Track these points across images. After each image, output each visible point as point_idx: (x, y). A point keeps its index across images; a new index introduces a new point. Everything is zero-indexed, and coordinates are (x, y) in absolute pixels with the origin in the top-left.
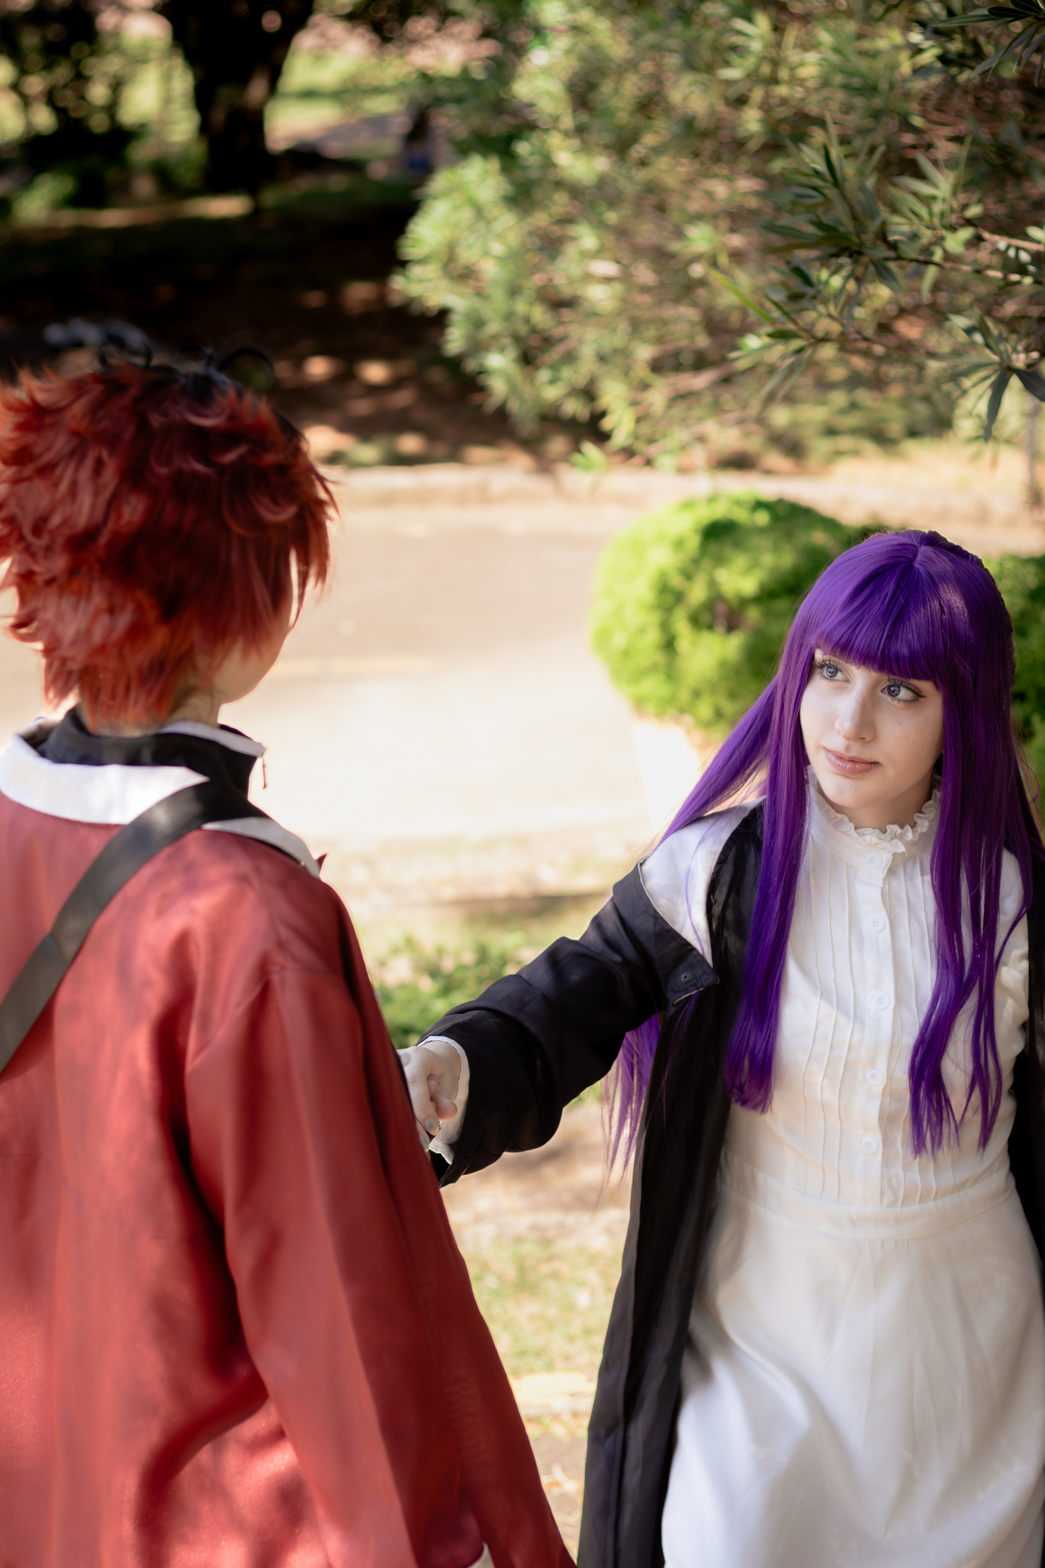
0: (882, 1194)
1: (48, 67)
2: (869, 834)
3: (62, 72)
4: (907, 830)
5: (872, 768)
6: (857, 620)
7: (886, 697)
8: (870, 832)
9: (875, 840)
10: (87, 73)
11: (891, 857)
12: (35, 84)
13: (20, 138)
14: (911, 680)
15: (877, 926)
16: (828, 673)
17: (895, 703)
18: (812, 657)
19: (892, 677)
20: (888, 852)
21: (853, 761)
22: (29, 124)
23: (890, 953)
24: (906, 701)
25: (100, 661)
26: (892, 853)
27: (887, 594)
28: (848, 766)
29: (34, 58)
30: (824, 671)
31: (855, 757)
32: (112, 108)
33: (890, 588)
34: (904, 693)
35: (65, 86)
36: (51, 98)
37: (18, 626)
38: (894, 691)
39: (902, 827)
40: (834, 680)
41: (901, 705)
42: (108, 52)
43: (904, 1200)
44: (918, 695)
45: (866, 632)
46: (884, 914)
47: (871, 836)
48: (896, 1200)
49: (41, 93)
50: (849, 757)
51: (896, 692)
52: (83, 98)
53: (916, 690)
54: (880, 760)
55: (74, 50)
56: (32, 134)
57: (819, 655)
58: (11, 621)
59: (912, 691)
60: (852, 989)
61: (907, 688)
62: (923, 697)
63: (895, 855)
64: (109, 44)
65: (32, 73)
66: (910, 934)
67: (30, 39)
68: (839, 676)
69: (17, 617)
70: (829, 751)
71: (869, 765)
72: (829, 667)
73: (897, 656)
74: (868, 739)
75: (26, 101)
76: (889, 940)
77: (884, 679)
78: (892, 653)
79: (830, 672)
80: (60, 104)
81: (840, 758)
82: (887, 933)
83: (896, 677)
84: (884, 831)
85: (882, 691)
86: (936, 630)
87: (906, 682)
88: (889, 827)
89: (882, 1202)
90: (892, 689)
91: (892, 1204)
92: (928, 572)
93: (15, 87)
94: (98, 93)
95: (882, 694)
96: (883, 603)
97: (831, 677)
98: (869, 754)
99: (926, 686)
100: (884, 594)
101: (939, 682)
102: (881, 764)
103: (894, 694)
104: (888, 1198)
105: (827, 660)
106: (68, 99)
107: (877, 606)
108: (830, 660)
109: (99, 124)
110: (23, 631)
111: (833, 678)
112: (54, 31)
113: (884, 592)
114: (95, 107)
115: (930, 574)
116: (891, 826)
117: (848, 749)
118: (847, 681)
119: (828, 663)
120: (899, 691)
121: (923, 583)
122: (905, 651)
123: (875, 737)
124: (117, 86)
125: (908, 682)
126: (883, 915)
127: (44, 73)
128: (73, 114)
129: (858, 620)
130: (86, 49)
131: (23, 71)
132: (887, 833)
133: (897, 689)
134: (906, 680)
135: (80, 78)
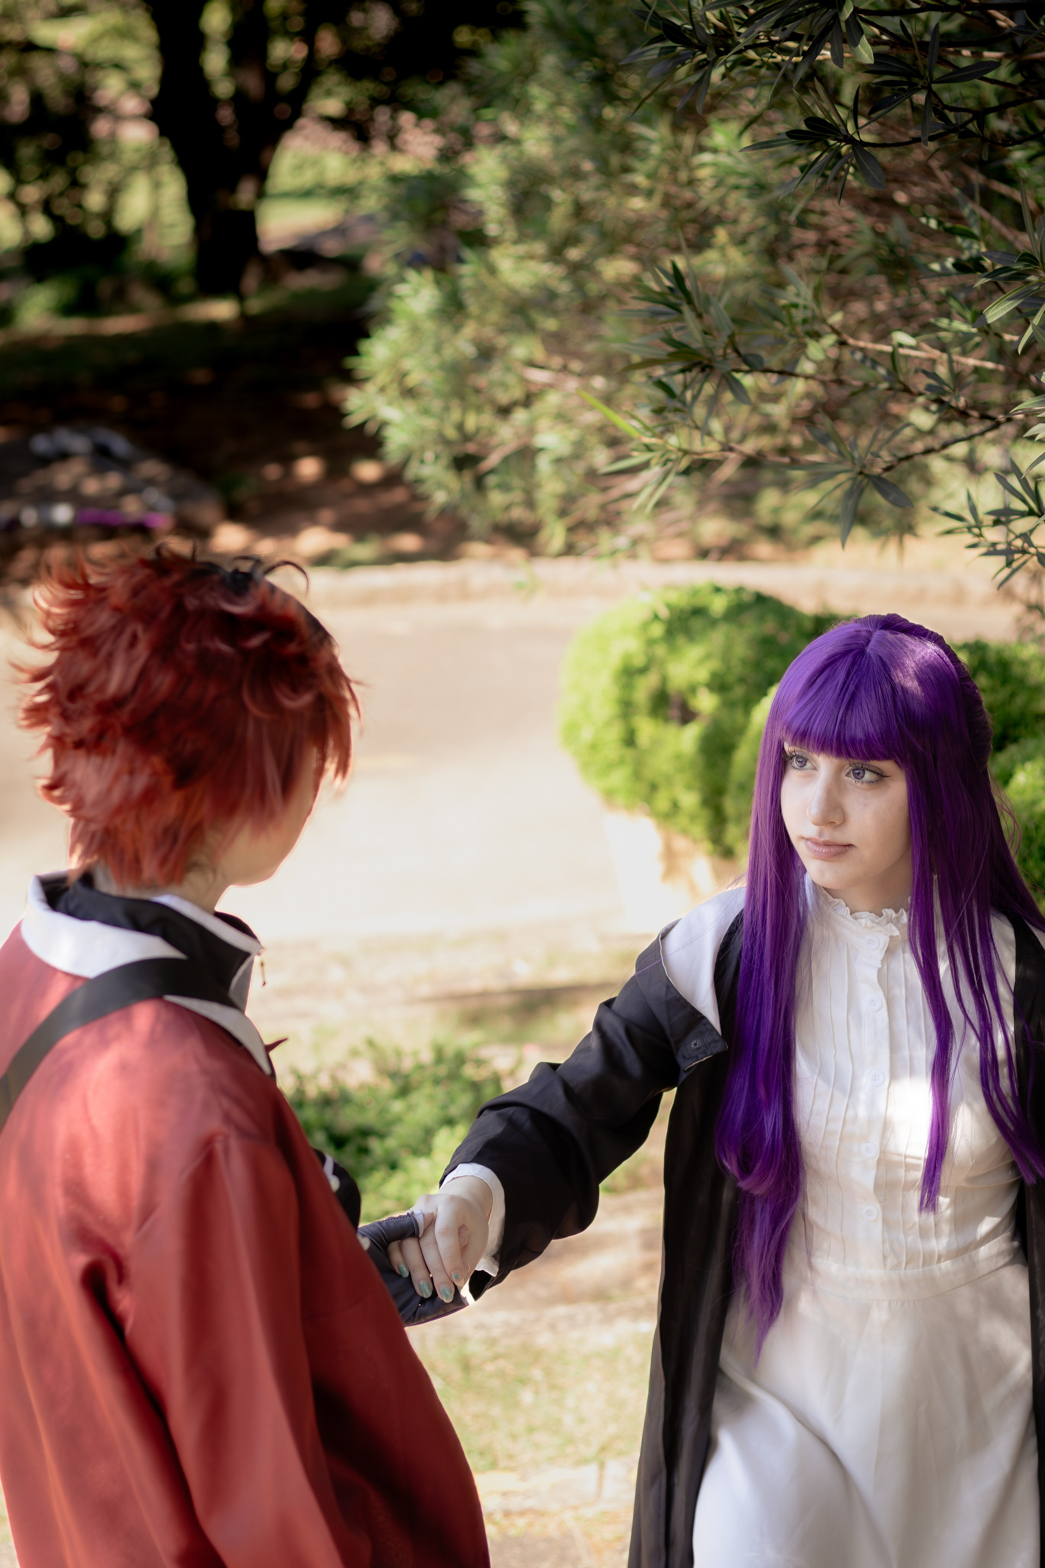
0: (885, 1257)
1: (44, 176)
2: (865, 918)
3: (58, 181)
4: (902, 914)
5: (846, 851)
6: (811, 711)
7: (851, 780)
8: (867, 915)
9: (869, 923)
10: (82, 180)
11: (888, 939)
12: (32, 193)
13: (18, 246)
14: (872, 761)
15: (875, 1005)
16: (797, 763)
17: (859, 784)
18: (781, 749)
19: (852, 760)
20: (885, 934)
21: (827, 845)
22: (26, 233)
23: (887, 1032)
24: (870, 782)
25: (118, 821)
26: (889, 936)
27: (838, 682)
28: (824, 851)
29: (30, 169)
30: (793, 761)
31: (828, 841)
32: (108, 215)
33: (841, 676)
34: (868, 776)
35: (61, 194)
36: (47, 207)
37: (51, 788)
38: (858, 774)
39: (897, 912)
40: (804, 769)
41: (865, 786)
42: (103, 159)
43: (907, 1264)
44: (881, 776)
45: (820, 720)
46: (881, 994)
47: (866, 918)
48: (900, 1263)
49: (38, 202)
50: (823, 842)
51: (860, 775)
52: (80, 206)
53: (877, 771)
54: (852, 842)
55: (69, 159)
56: (30, 242)
57: (787, 748)
58: (45, 782)
59: (874, 772)
60: (851, 1066)
61: (870, 771)
62: (886, 776)
63: (891, 937)
64: (105, 150)
65: (29, 183)
66: (907, 1013)
67: (27, 151)
68: (808, 765)
69: (52, 778)
70: (808, 839)
71: (843, 848)
72: (798, 757)
73: (853, 741)
74: (838, 823)
75: (23, 210)
76: (887, 1020)
77: (847, 765)
78: (847, 739)
79: (799, 762)
80: (57, 212)
81: (816, 843)
82: (884, 1013)
83: (855, 761)
84: (880, 915)
85: (848, 775)
86: (889, 712)
87: (866, 765)
88: (885, 911)
89: (885, 1265)
90: (857, 772)
91: (896, 1267)
92: (879, 656)
93: (12, 196)
94: (95, 200)
95: (847, 778)
96: (835, 690)
97: (802, 767)
98: (842, 837)
99: (887, 766)
100: (836, 682)
101: (899, 760)
102: (856, 847)
103: (859, 777)
104: (890, 1261)
105: (793, 752)
106: (63, 207)
107: (831, 693)
108: (795, 751)
109: (95, 230)
110: (57, 793)
111: (803, 768)
112: (49, 140)
113: (836, 679)
114: (91, 214)
115: (880, 658)
116: (886, 910)
117: (820, 834)
118: (815, 769)
119: (794, 754)
120: (864, 774)
121: (873, 667)
122: (860, 735)
123: (844, 820)
124: (114, 192)
125: (868, 763)
126: (880, 996)
127: (40, 182)
128: (71, 221)
129: (813, 711)
130: (80, 157)
131: (19, 180)
132: (882, 917)
133: (861, 771)
134: (866, 762)
135: (76, 185)
